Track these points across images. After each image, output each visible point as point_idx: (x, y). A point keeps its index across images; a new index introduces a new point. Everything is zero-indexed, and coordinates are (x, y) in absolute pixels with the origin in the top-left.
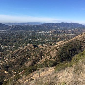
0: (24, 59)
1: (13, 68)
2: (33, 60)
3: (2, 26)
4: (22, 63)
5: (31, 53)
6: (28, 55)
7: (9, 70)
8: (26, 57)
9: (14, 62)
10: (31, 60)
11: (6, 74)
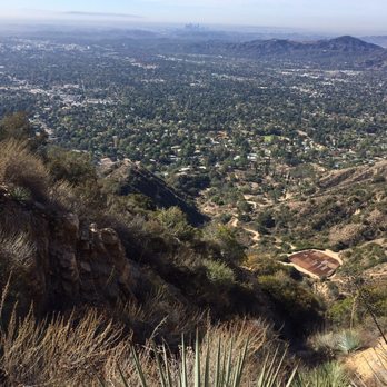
0: (338, 209)
1: (286, 232)
2: (365, 223)
3: (351, 51)
4: (324, 223)
5: (374, 194)
6: (356, 200)
7: (269, 233)
8: (350, 204)
9: (296, 212)
10: (359, 221)
11: (253, 243)
